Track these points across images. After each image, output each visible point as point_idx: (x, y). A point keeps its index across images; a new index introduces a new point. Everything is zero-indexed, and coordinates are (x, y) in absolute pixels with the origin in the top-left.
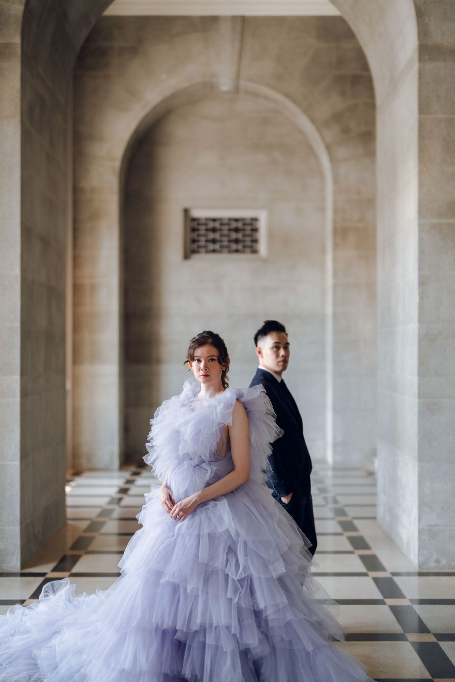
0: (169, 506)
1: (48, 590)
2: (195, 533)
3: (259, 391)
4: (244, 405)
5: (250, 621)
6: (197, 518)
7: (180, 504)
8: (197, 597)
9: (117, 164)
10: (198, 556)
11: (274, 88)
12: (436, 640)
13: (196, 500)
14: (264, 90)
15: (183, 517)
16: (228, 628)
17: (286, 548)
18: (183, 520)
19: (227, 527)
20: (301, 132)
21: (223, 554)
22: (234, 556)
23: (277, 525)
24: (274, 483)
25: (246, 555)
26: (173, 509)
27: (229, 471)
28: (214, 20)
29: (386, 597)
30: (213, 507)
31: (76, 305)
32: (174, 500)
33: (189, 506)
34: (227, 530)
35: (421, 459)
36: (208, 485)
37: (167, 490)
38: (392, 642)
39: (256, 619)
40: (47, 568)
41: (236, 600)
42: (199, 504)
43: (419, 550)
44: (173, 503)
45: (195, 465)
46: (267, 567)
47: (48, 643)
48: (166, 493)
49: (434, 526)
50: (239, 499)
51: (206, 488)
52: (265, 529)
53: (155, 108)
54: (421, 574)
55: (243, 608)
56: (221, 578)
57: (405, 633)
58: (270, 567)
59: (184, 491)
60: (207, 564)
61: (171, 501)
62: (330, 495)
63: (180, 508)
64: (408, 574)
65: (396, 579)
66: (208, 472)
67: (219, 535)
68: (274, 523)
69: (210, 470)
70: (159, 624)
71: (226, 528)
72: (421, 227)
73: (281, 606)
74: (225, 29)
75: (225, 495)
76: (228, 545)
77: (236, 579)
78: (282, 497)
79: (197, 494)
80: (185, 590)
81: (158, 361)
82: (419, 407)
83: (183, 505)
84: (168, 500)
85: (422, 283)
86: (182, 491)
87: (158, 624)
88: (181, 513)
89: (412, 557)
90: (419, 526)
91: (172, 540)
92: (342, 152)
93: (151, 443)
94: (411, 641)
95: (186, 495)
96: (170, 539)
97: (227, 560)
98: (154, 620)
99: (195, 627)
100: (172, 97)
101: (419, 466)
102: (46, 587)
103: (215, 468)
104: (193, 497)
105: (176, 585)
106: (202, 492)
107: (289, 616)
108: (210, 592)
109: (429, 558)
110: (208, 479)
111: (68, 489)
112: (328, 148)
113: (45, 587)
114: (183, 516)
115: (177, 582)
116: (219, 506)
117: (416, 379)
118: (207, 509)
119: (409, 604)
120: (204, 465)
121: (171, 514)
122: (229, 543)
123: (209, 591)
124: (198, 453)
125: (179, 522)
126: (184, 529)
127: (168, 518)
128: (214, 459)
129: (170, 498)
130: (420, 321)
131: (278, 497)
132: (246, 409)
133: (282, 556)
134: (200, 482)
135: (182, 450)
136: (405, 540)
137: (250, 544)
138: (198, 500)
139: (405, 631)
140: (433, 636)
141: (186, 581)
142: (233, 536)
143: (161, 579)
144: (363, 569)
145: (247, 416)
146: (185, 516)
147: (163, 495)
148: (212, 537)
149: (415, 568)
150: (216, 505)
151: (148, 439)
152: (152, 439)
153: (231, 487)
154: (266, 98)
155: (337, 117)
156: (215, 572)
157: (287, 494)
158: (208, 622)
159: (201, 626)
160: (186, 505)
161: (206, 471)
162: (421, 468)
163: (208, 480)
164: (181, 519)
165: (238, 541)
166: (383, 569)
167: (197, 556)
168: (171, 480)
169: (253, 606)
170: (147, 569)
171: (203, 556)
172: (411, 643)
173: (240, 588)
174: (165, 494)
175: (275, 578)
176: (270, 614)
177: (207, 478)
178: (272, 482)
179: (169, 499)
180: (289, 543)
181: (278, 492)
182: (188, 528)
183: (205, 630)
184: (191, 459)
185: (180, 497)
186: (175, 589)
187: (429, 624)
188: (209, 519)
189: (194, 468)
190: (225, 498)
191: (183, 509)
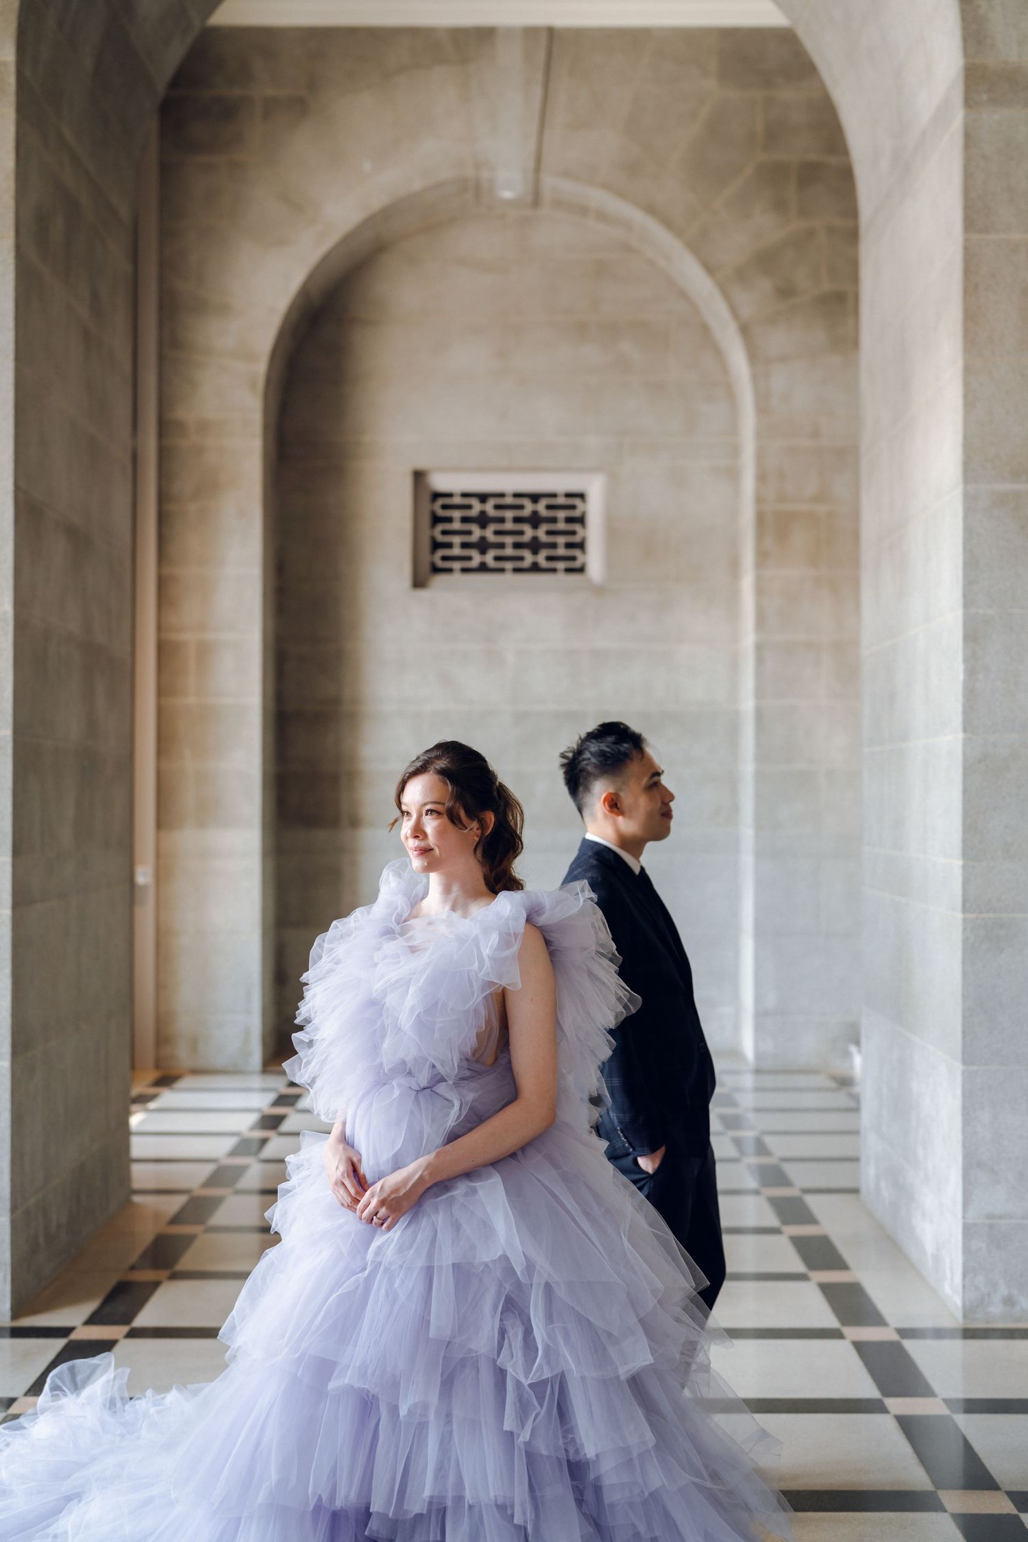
0: (352, 1191)
1: (60, 1384)
2: (420, 1263)
3: (582, 900)
4: (542, 934)
5: (558, 1490)
6: (424, 1223)
7: (382, 1188)
8: (422, 1427)
9: (261, 367)
10: (429, 1322)
11: (622, 195)
12: (1014, 1507)
13: (421, 1177)
14: (598, 198)
15: (389, 1220)
16: (504, 1509)
17: (651, 1302)
18: (389, 1228)
19: (504, 1251)
20: (683, 295)
21: (493, 1317)
22: (518, 1322)
23: (628, 1241)
24: (621, 1122)
25: (549, 1318)
26: (363, 1200)
27: (506, 1100)
28: (485, 35)
29: (886, 1393)
30: (466, 1195)
31: (162, 691)
32: (364, 1176)
33: (402, 1192)
34: (505, 1258)
35: (968, 1057)
36: (452, 1137)
37: (344, 1149)
38: (906, 1513)
39: (573, 1483)
40: (73, 1316)
41: (525, 1436)
42: (429, 1188)
43: (964, 1275)
44: (362, 1184)
45: (418, 1088)
46: (604, 1349)
47: (48, 1526)
48: (344, 1157)
49: (1000, 1217)
50: (533, 1175)
51: (447, 1146)
52: (600, 1253)
53: (347, 239)
54: (969, 1334)
55: (542, 1455)
56: (487, 1379)
57: (938, 1488)
58: (612, 1351)
59: (391, 1155)
60: (449, 1343)
61: (355, 1177)
62: (748, 1134)
63: (382, 1198)
64: (939, 1333)
65: (908, 1344)
66: (453, 1105)
67: (481, 1269)
68: (621, 1237)
69: (459, 1102)
70: (324, 1498)
71: (500, 1253)
72: (970, 503)
73: (635, 1454)
74: (509, 56)
75: (495, 1164)
76: (506, 1292)
77: (526, 1382)
78: (640, 1156)
79: (423, 1161)
80: (394, 1410)
81: (355, 822)
82: (964, 930)
83: (387, 1190)
84: (348, 1176)
85: (973, 635)
86: (386, 1156)
87: (320, 1499)
88: (383, 1211)
89: (947, 1289)
90: (964, 1217)
91: (361, 1280)
92: (777, 340)
93: (307, 1033)
94: (952, 1511)
95: (397, 1165)
96: (353, 1279)
97: (503, 1333)
98: (310, 1490)
99: (417, 1505)
100: (385, 214)
101: (963, 1072)
102: (56, 1376)
103: (471, 1096)
104: (413, 1169)
105: (368, 1397)
106: (437, 1155)
107: (656, 1479)
108: (457, 1413)
109: (989, 1295)
110: (453, 1124)
111: (137, 1120)
112: (745, 331)
113: (53, 1377)
114: (389, 1217)
115: (374, 1391)
116: (481, 1193)
117: (957, 863)
118: (452, 1201)
119: (943, 1410)
120: (441, 1088)
121: (358, 1212)
122: (508, 1287)
123: (455, 1412)
124: (430, 1059)
125: (379, 1231)
126: (390, 1252)
127: (350, 1223)
128: (468, 1073)
129: (354, 1170)
130: (968, 726)
131: (631, 1157)
132: (548, 943)
133: (642, 1321)
134: (434, 1133)
135: (390, 1052)
136: (930, 1248)
137: (561, 1292)
138: (427, 1178)
139: (938, 1484)
140: (1006, 1497)
141: (395, 1385)
142: (519, 1274)
143: (329, 1380)
144: (831, 1321)
145: (552, 961)
146: (393, 1219)
147: (335, 1163)
148: (463, 1273)
149: (956, 1319)
150: (474, 1191)
151: (297, 1021)
152: (308, 1021)
153: (511, 1141)
154: (602, 216)
155: (766, 260)
156: (469, 1362)
157: (653, 1149)
158: (450, 1494)
159: (430, 1503)
160: (395, 1190)
161: (447, 1102)
162: (968, 1078)
163: (454, 1126)
164: (385, 1225)
165: (531, 1285)
166: (878, 1320)
167: (424, 1322)
168: (357, 1125)
169: (567, 1451)
170: (297, 1356)
171: (441, 1321)
172: (954, 1516)
173: (536, 1403)
174: (339, 1161)
175: (623, 1378)
176: (609, 1472)
177: (450, 1122)
178: (615, 1118)
179: (352, 1174)
180: (660, 1286)
181: (630, 1144)
182: (401, 1250)
183: (442, 1512)
184: (410, 1073)
185: (382, 1168)
186: (366, 1405)
187: (994, 1465)
188: (456, 1227)
189: (417, 1097)
190: (498, 1175)
191: (390, 1199)
